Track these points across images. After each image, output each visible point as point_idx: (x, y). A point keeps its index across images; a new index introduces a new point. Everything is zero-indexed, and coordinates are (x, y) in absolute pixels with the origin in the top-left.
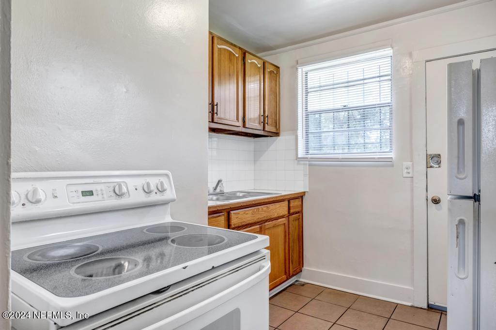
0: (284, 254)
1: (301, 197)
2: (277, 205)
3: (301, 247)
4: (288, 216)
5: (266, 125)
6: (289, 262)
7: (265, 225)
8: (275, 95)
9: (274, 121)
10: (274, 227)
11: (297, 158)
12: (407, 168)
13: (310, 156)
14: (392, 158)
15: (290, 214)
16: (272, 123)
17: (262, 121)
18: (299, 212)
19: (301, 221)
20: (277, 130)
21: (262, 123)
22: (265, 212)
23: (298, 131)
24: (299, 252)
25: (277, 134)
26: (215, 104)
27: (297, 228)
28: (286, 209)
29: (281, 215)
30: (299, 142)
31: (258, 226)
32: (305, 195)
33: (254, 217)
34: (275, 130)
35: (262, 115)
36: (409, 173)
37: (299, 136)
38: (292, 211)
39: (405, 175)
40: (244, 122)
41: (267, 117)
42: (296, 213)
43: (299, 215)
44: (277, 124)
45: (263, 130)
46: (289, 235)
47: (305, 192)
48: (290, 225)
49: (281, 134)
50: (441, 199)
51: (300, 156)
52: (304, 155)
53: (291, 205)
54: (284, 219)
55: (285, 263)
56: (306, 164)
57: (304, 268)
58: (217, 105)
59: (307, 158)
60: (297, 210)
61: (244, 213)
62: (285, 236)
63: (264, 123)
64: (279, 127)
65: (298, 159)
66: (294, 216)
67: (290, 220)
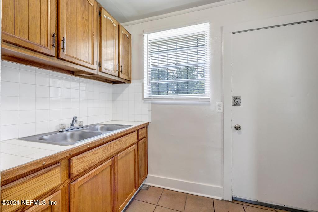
0: (134, 172)
1: (146, 126)
2: (129, 136)
3: (146, 162)
4: (137, 142)
5: (121, 73)
6: (138, 176)
7: (117, 157)
8: (128, 53)
9: (126, 72)
10: (125, 155)
11: (143, 99)
12: (219, 106)
13: (152, 97)
14: (209, 99)
15: (138, 140)
16: (125, 73)
17: (117, 69)
18: (144, 137)
19: (146, 143)
20: (129, 78)
21: (117, 71)
22: (117, 145)
23: (144, 80)
24: (145, 165)
25: (129, 81)
26: (61, 39)
27: (144, 148)
28: (136, 137)
29: (132, 143)
30: (144, 87)
31: (111, 160)
32: (149, 124)
33: (106, 153)
34: (128, 78)
35: (117, 64)
36: (220, 109)
37: (144, 83)
38: (140, 138)
39: (218, 110)
40: (100, 67)
41: (122, 67)
42: (143, 138)
43: (145, 140)
44: (129, 73)
45: (118, 77)
46: (138, 156)
47: (149, 122)
48: (139, 149)
49: (132, 81)
50: (241, 127)
51: (145, 97)
52: (148, 96)
53: (140, 133)
54: (134, 145)
55: (135, 179)
56: (150, 103)
57: (148, 175)
58: (63, 40)
59: (151, 99)
60: (143, 136)
61: (93, 153)
62: (135, 158)
63: (119, 70)
64: (131, 77)
65: (145, 100)
66: (141, 141)
67: (139, 144)
